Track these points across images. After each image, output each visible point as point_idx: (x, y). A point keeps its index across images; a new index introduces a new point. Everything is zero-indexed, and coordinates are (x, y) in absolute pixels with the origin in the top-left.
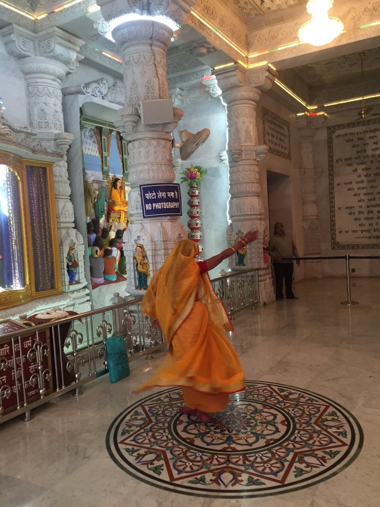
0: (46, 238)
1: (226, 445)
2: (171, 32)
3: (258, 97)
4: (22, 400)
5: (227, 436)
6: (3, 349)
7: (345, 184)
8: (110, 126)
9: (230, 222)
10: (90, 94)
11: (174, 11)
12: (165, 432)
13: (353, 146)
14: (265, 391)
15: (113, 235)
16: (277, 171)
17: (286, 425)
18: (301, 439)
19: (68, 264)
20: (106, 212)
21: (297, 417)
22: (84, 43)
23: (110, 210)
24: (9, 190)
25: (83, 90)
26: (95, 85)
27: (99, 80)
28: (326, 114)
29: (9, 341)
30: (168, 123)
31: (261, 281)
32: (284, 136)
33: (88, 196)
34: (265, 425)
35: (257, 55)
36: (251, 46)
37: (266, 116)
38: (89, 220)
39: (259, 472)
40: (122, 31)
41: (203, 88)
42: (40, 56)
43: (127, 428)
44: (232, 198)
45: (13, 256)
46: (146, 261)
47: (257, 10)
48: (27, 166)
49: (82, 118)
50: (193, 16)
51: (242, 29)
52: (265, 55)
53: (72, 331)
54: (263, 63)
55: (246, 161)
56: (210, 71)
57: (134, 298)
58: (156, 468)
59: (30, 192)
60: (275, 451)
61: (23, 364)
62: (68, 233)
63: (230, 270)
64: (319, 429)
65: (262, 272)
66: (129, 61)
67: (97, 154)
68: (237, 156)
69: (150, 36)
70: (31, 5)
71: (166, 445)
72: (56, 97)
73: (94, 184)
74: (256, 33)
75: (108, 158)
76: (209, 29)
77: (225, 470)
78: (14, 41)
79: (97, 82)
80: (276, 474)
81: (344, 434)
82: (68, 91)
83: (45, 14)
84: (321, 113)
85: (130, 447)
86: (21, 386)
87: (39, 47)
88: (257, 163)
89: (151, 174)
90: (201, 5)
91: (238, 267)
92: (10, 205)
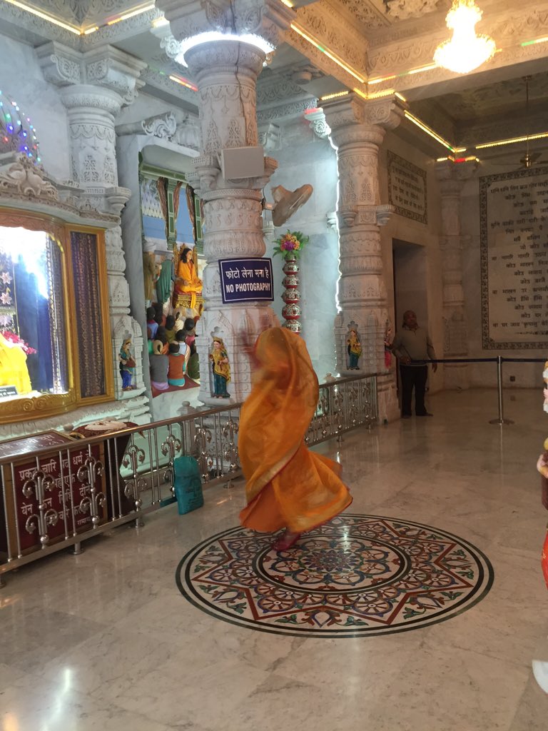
0: (94, 328)
1: (323, 584)
2: (262, 56)
3: (380, 138)
4: (70, 529)
5: (326, 574)
6: (49, 465)
7: (504, 257)
8: (178, 176)
9: (340, 309)
10: (153, 134)
11: (266, 29)
12: (248, 569)
13: (515, 205)
14: (377, 527)
15: (180, 325)
16: (406, 240)
17: (399, 564)
18: (416, 579)
19: (121, 363)
20: (171, 294)
21: (414, 555)
22: (146, 66)
23: (177, 291)
24: (49, 264)
25: (144, 129)
26: (159, 122)
27: (165, 114)
28: (478, 160)
29: (56, 455)
30: (258, 178)
31: (381, 390)
32: (419, 190)
33: (149, 271)
34: (372, 564)
35: (380, 80)
36: (372, 68)
37: (393, 163)
38: (149, 305)
39: (361, 612)
40: (198, 53)
41: (306, 125)
42: (88, 83)
43: (202, 565)
44: (342, 277)
45: (54, 350)
46: (225, 360)
47: (381, 20)
48: (71, 233)
49: (142, 165)
50: (293, 31)
51: (360, 45)
52: (391, 80)
53: (132, 446)
54: (389, 92)
55: (363, 226)
56: (316, 102)
57: (209, 409)
58: (237, 606)
59: (75, 268)
60: (382, 592)
61: (73, 484)
62: (121, 322)
63: (339, 375)
64: (439, 568)
65: (382, 379)
66: (206, 94)
67: (161, 216)
68: (351, 219)
69: (235, 62)
70: (77, 15)
71: (250, 583)
72: (108, 138)
73: (157, 256)
74: (380, 50)
75: (175, 221)
76: (314, 47)
77: (321, 609)
78: (54, 64)
79: (162, 117)
80: (381, 614)
81: (471, 575)
82: (124, 130)
83: (95, 26)
84: (472, 158)
85: (206, 585)
86: (70, 512)
87: (87, 71)
88: (378, 229)
89: (234, 245)
90: (304, 15)
91: (350, 371)
92: (51, 283)
